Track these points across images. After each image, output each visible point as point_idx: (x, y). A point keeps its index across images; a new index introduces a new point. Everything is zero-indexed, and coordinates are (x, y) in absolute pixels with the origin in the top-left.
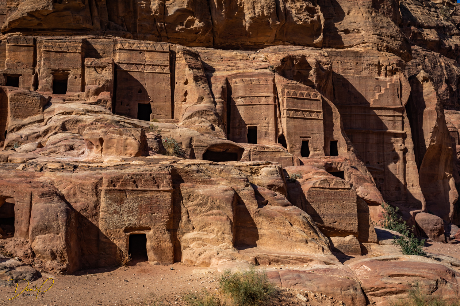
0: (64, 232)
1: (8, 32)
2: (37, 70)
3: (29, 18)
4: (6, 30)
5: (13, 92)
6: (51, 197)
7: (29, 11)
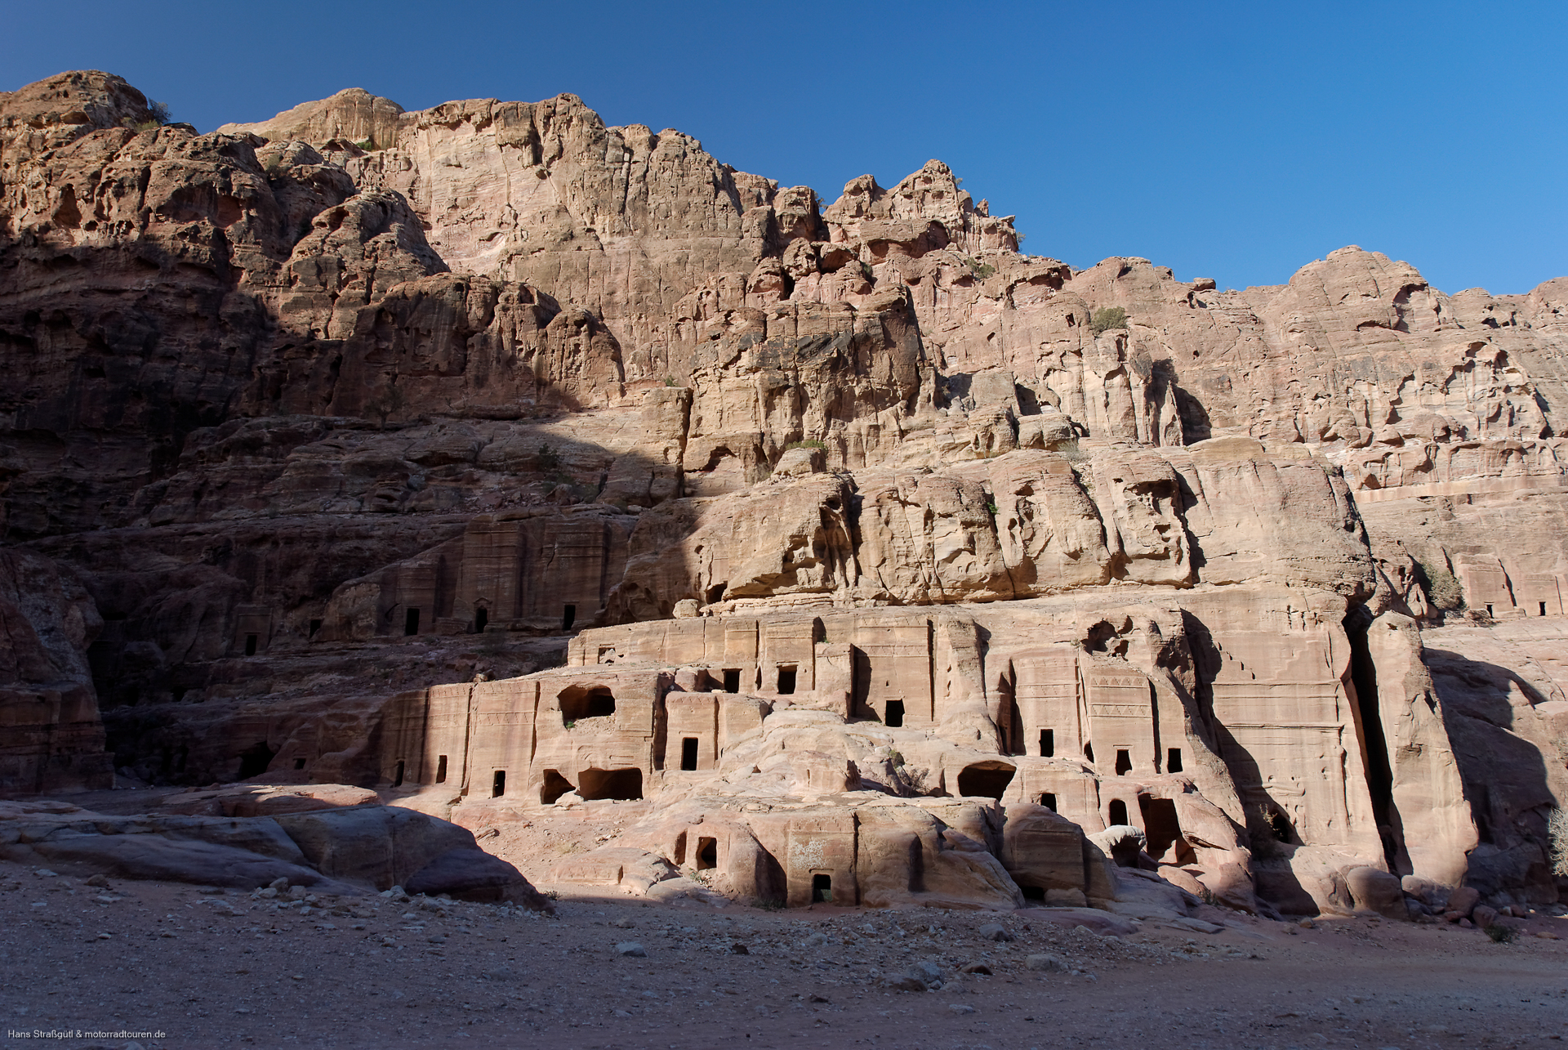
0: (754, 870)
6: (747, 836)
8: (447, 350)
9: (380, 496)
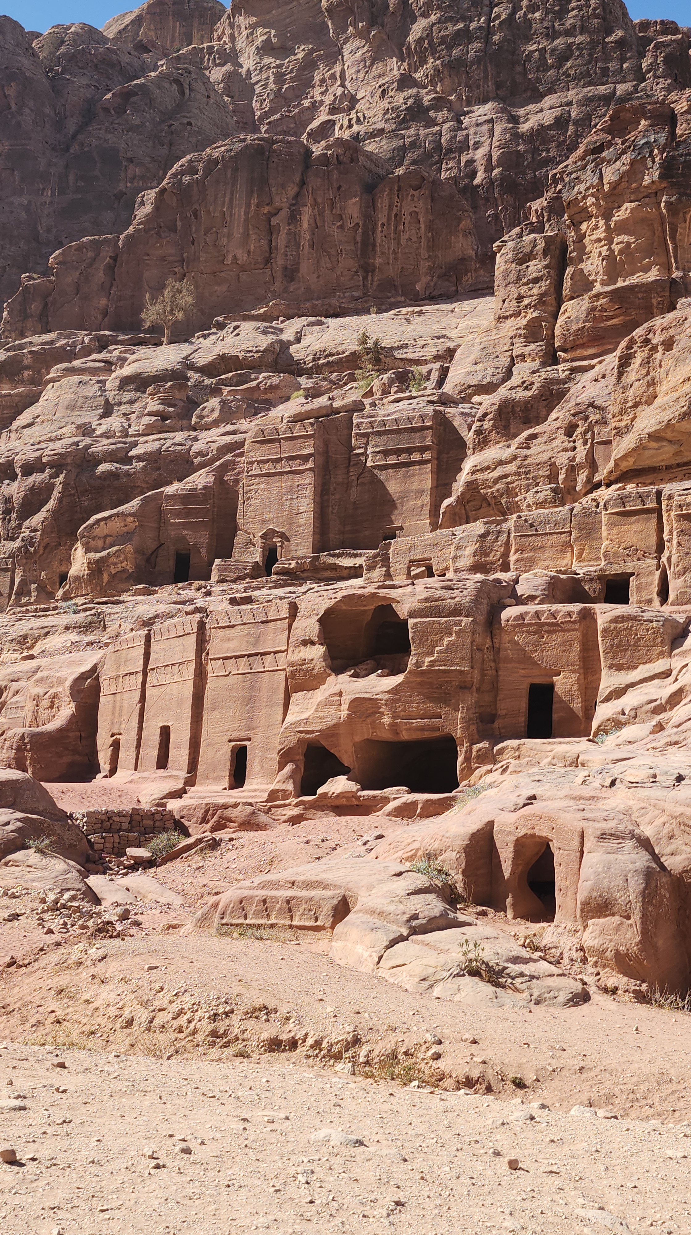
0: (640, 915)
1: (616, 482)
2: (664, 559)
3: (653, 445)
4: (612, 478)
5: (609, 616)
6: (620, 841)
7: (653, 430)
8: (246, 235)
9: (150, 414)
